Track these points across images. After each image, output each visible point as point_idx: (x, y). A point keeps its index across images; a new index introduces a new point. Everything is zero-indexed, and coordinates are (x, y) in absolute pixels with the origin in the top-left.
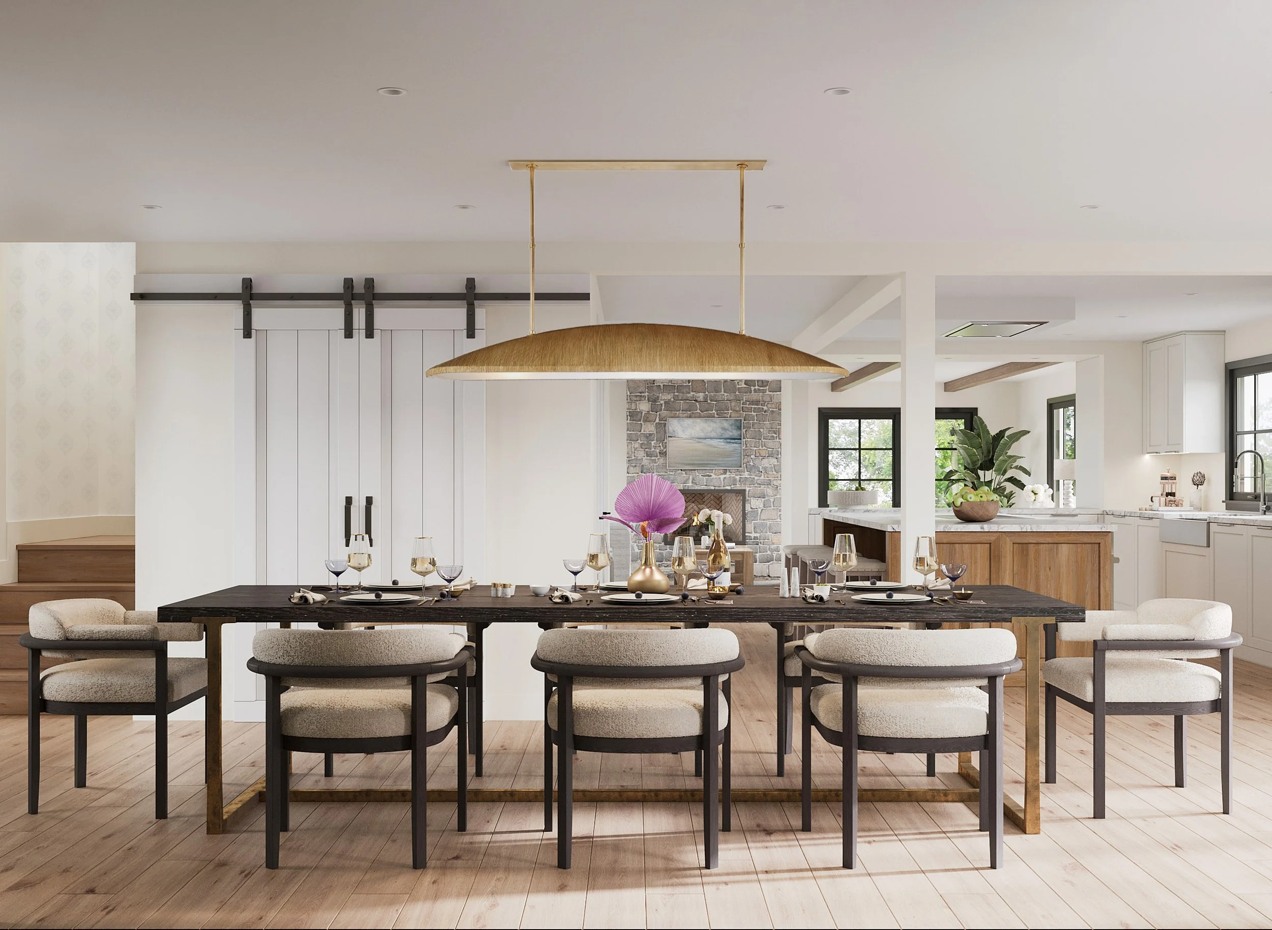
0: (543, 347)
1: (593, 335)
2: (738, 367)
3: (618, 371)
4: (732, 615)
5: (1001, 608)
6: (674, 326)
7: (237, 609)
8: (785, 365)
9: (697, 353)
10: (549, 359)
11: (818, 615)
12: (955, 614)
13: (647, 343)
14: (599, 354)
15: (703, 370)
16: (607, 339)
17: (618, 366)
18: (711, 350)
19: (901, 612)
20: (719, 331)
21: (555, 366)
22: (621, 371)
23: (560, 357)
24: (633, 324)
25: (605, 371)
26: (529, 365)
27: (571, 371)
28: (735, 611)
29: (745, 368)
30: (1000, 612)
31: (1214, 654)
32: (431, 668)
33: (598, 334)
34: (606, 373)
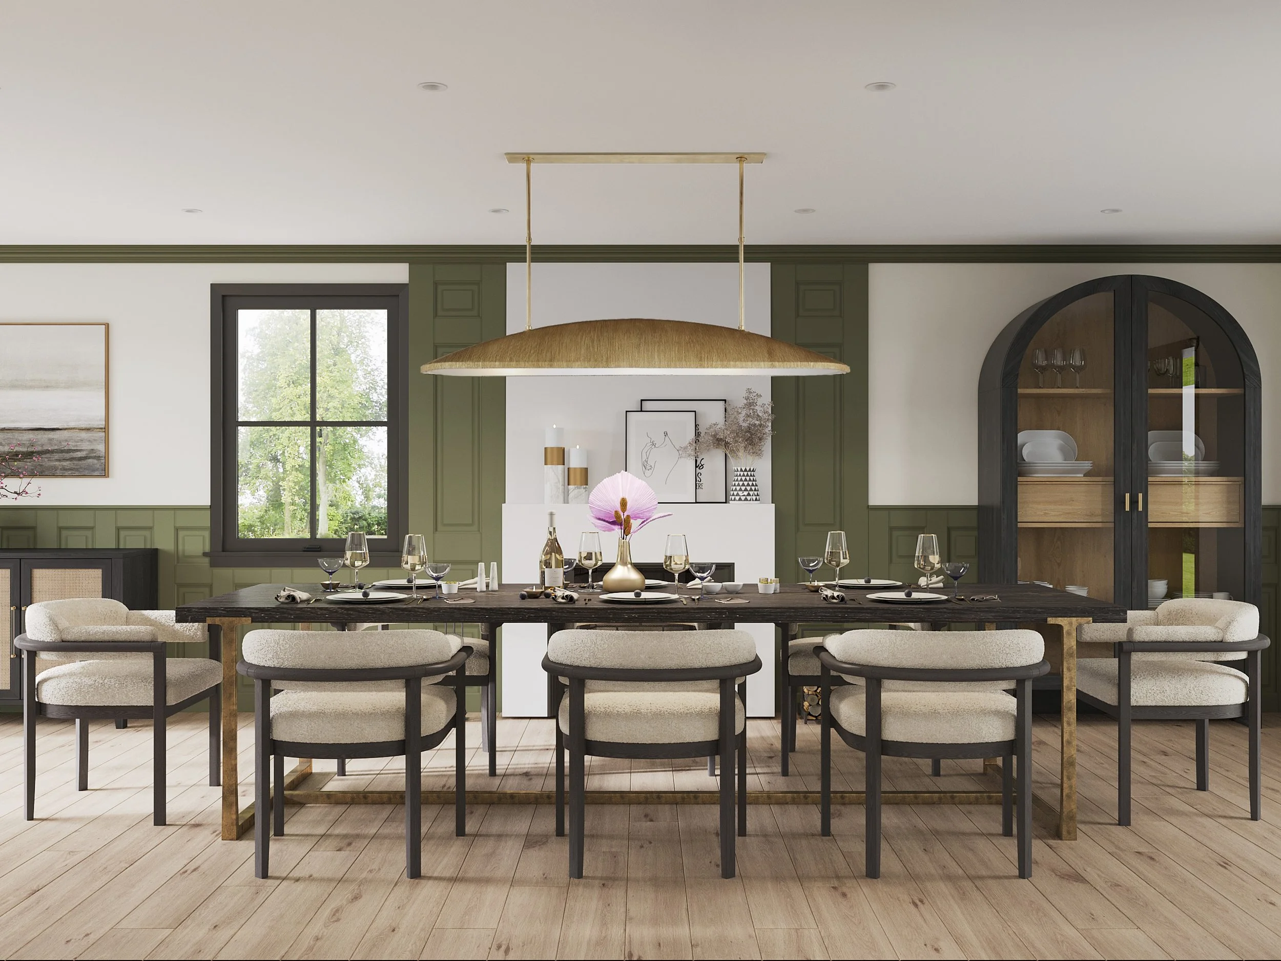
0: (540, 343)
1: (590, 330)
2: (737, 363)
3: (616, 367)
4: (764, 615)
5: (1041, 608)
6: (672, 321)
7: (256, 609)
8: (785, 361)
9: (695, 349)
10: (546, 356)
11: (852, 615)
12: (993, 614)
13: (645, 338)
14: (596, 350)
15: (702, 366)
16: (605, 334)
17: (615, 362)
18: (710, 346)
19: (937, 612)
20: (718, 326)
21: (551, 362)
22: (618, 367)
23: (557, 353)
24: (631, 320)
25: (602, 367)
26: (526, 361)
27: (568, 367)
28: (767, 612)
29: (744, 364)
30: (1040, 613)
31: (1243, 655)
32: (426, 670)
33: (595, 330)
34: (603, 369)
